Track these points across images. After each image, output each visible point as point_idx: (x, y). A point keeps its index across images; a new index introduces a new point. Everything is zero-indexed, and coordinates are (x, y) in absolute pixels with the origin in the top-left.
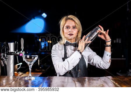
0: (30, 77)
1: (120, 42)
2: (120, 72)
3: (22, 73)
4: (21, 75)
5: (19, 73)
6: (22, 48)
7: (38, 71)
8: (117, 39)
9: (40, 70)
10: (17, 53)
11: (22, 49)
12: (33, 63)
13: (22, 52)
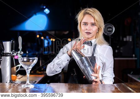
0: (28, 84)
1: (131, 40)
2: (131, 73)
3: (22, 76)
4: (20, 79)
5: (17, 75)
6: (20, 47)
7: (40, 73)
8: (128, 37)
9: (42, 72)
10: (13, 54)
11: (21, 49)
12: (31, 67)
13: (21, 52)
